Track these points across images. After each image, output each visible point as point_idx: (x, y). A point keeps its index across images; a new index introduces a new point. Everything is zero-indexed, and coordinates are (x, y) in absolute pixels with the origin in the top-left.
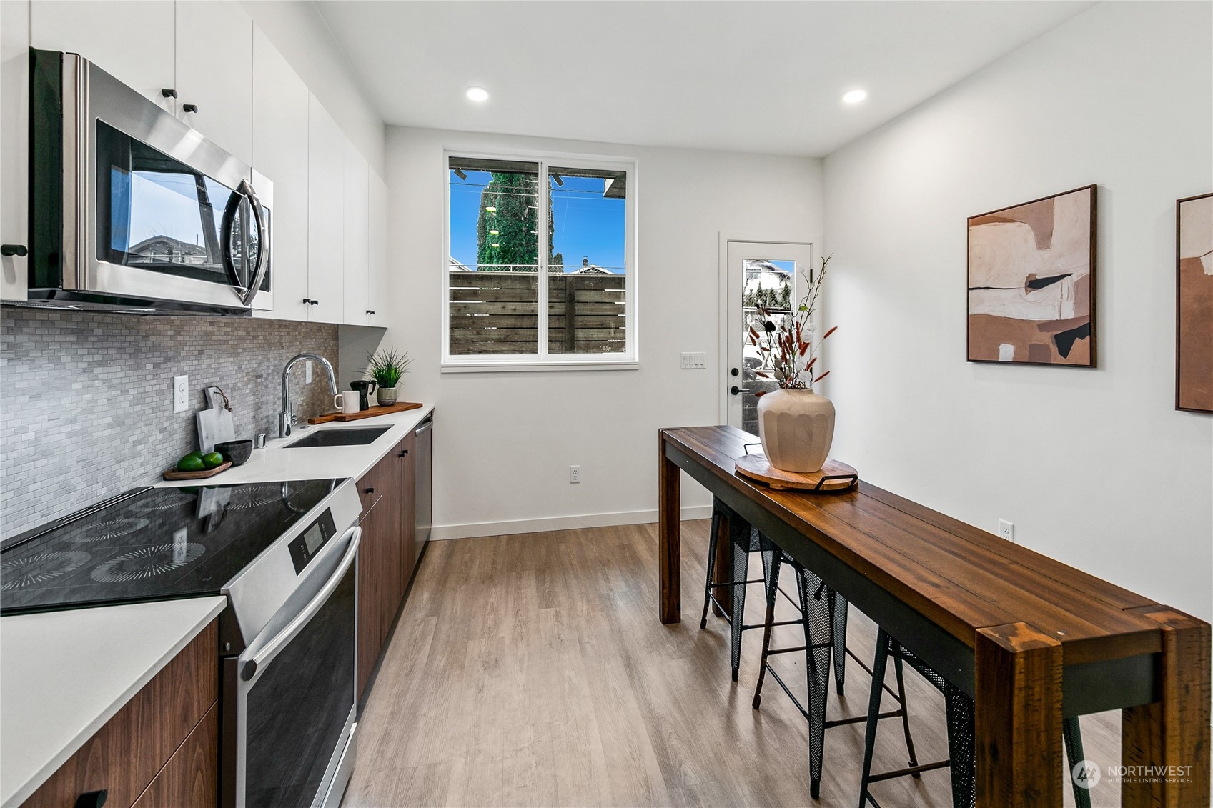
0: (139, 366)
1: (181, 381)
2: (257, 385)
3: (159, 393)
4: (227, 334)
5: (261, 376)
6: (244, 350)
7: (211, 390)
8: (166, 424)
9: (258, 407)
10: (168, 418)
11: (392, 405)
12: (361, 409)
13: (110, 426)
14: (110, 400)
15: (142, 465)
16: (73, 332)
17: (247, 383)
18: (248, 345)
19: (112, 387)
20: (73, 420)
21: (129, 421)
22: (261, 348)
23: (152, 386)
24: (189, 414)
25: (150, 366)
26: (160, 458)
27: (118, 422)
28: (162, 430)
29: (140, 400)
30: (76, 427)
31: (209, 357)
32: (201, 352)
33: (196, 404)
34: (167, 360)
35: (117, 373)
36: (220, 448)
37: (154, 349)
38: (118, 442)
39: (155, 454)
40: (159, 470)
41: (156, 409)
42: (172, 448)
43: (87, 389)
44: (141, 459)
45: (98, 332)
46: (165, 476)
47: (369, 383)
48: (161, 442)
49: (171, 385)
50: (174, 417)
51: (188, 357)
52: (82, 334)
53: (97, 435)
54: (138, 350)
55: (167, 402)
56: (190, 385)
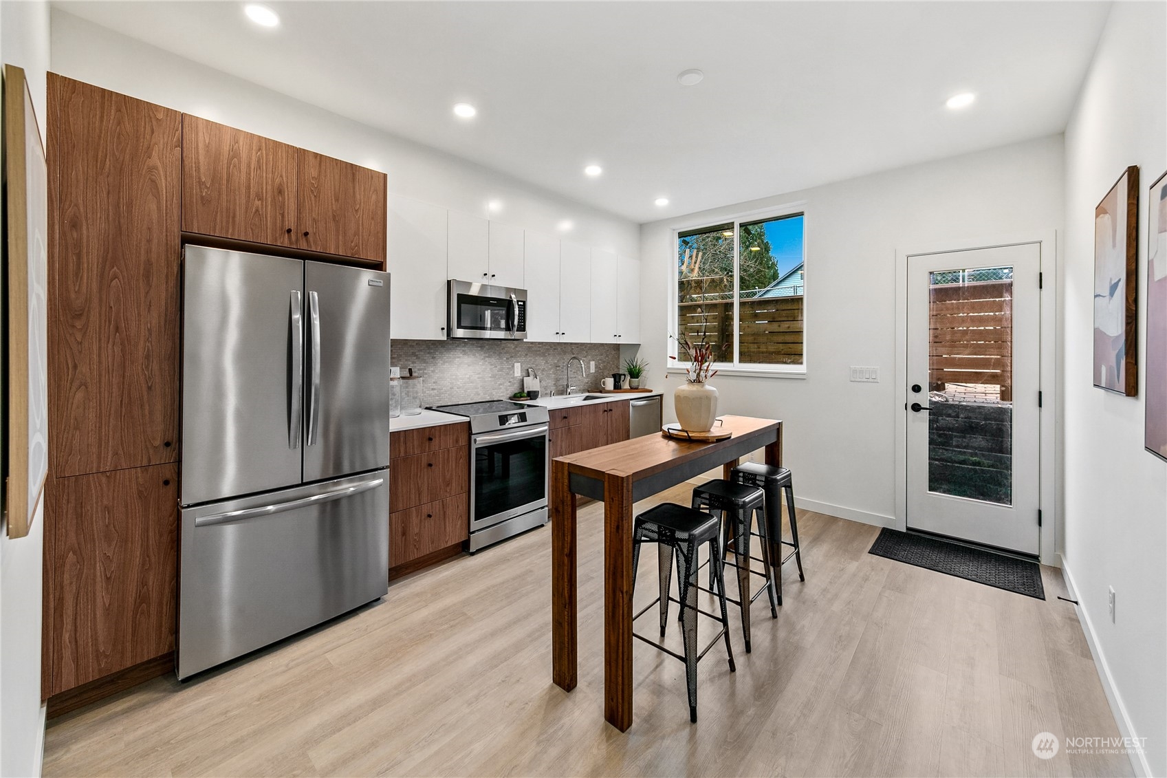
0: (501, 358)
1: (518, 366)
2: (557, 370)
3: (508, 368)
4: (539, 347)
5: (559, 366)
6: (549, 354)
7: (530, 370)
8: (511, 380)
9: (557, 380)
10: (512, 378)
11: (637, 389)
12: (615, 388)
13: (491, 377)
14: (491, 369)
15: (502, 392)
16: (480, 347)
17: (551, 369)
18: (551, 352)
19: (492, 365)
20: (479, 374)
21: (497, 377)
22: (559, 354)
23: (506, 366)
24: (521, 378)
25: (505, 359)
26: (509, 392)
27: (493, 376)
28: (510, 382)
29: (501, 370)
30: (480, 376)
31: (530, 357)
32: (526, 355)
33: (524, 374)
34: (512, 357)
35: (493, 360)
36: (529, 392)
37: (506, 353)
38: (493, 383)
39: (507, 390)
40: (509, 396)
41: (508, 374)
42: (514, 389)
43: (483, 365)
44: (501, 390)
45: (487, 347)
46: (510, 398)
47: (622, 375)
48: (509, 386)
49: (513, 366)
50: (513, 378)
51: (520, 356)
52: (482, 347)
53: (487, 379)
54: (501, 353)
55: (511, 372)
56: (521, 367)
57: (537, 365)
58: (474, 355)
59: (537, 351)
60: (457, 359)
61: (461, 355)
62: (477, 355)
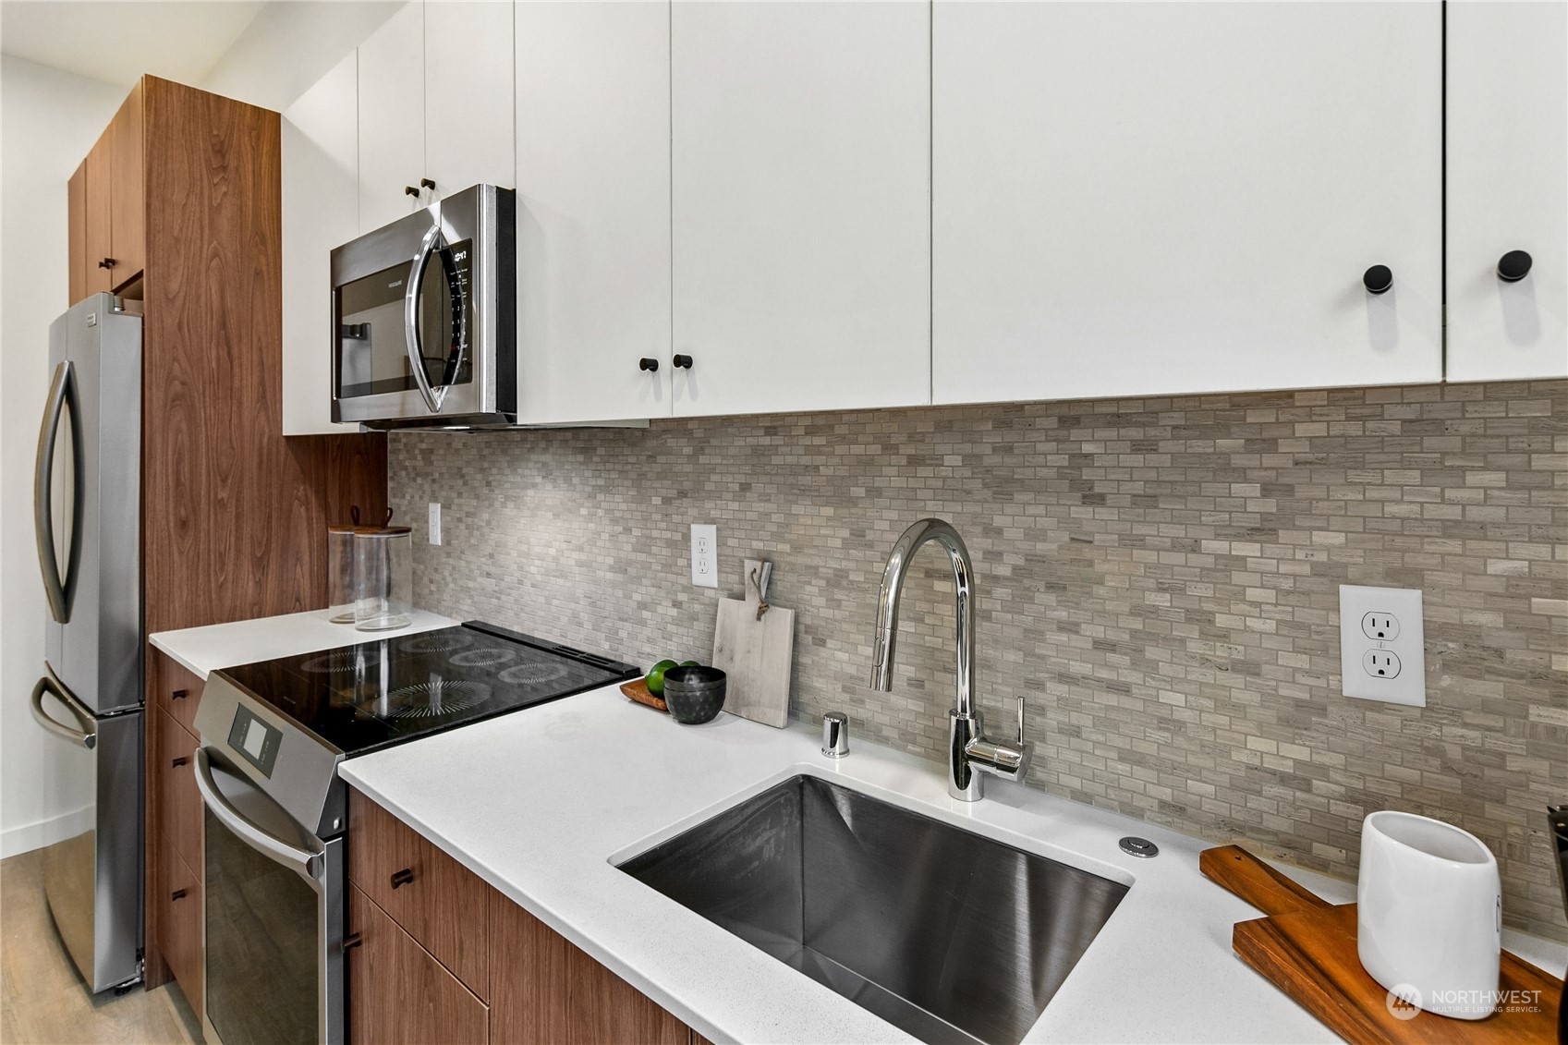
0: (643, 498)
1: (704, 537)
3: (670, 544)
8: (682, 597)
10: (684, 589)
13: (612, 569)
14: (613, 537)
19: (614, 521)
20: (581, 548)
21: (633, 572)
23: (661, 531)
25: (657, 501)
27: (621, 568)
28: (677, 604)
29: (645, 546)
30: (583, 557)
32: (745, 487)
34: (682, 494)
35: (620, 502)
37: (661, 476)
38: (620, 593)
39: (667, 633)
41: (667, 567)
42: (691, 639)
43: (592, 516)
44: (647, 632)
48: (676, 621)
49: (687, 537)
50: (689, 588)
51: (716, 495)
52: (587, 451)
53: (600, 574)
54: (642, 476)
55: (681, 562)
56: (721, 543)
57: (797, 549)
58: (568, 480)
59: (794, 470)
60: (531, 492)
61: (539, 480)
62: (576, 480)
